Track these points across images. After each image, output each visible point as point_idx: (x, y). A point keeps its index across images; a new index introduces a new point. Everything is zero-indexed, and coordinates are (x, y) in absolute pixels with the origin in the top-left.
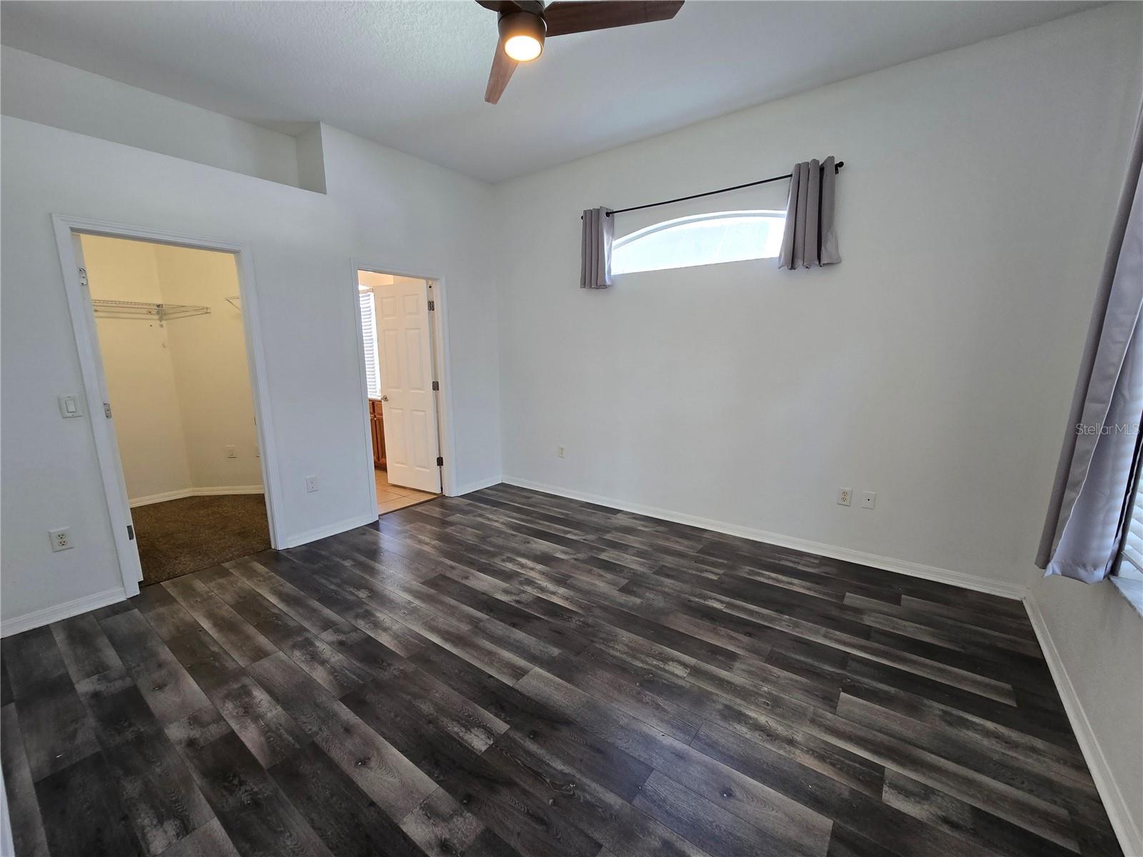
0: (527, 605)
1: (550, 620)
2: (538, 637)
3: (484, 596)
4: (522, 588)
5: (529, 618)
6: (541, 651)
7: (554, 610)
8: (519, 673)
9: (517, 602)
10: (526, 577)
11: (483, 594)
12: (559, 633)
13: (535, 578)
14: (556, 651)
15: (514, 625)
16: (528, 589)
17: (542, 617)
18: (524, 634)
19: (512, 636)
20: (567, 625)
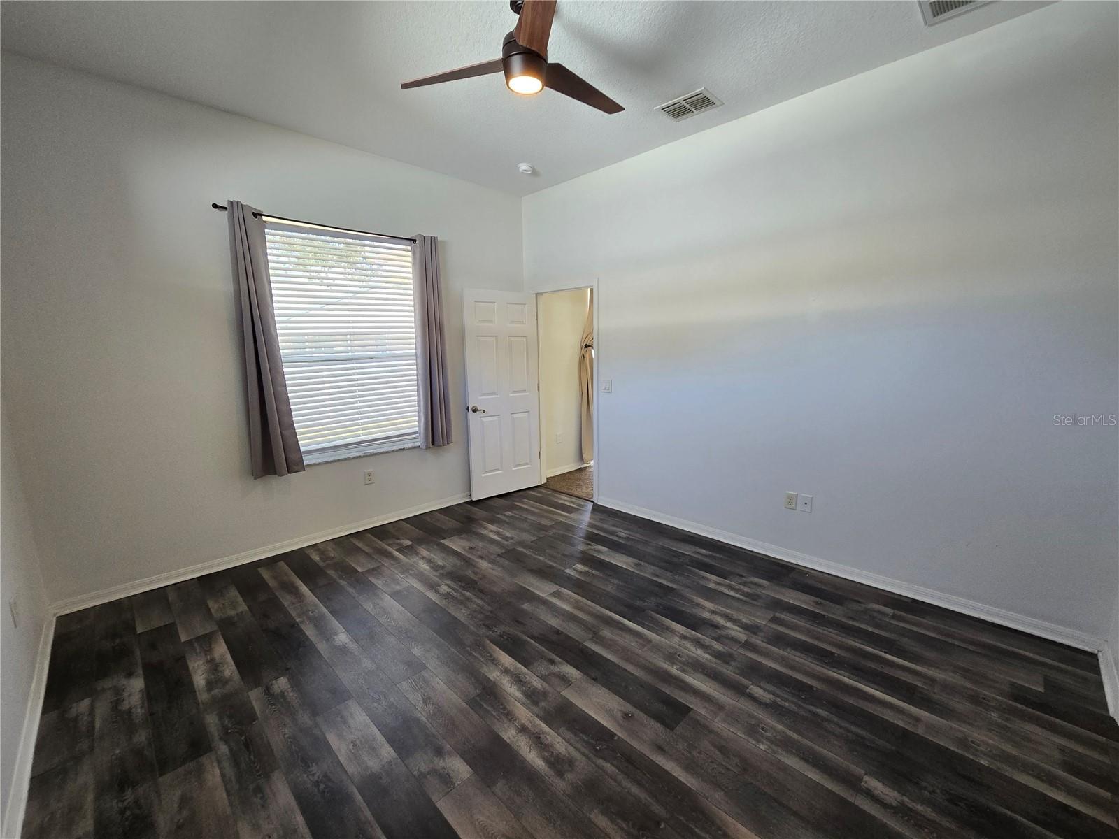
0: (541, 656)
1: (520, 635)
2: (538, 620)
3: (593, 675)
4: (545, 685)
5: (541, 639)
6: (538, 608)
7: (513, 647)
8: (557, 594)
9: (552, 662)
10: (536, 709)
11: (595, 679)
12: (517, 622)
13: (523, 704)
14: (526, 606)
15: (558, 632)
16: (537, 683)
17: (529, 639)
18: (550, 623)
19: (561, 622)
20: (507, 629)
